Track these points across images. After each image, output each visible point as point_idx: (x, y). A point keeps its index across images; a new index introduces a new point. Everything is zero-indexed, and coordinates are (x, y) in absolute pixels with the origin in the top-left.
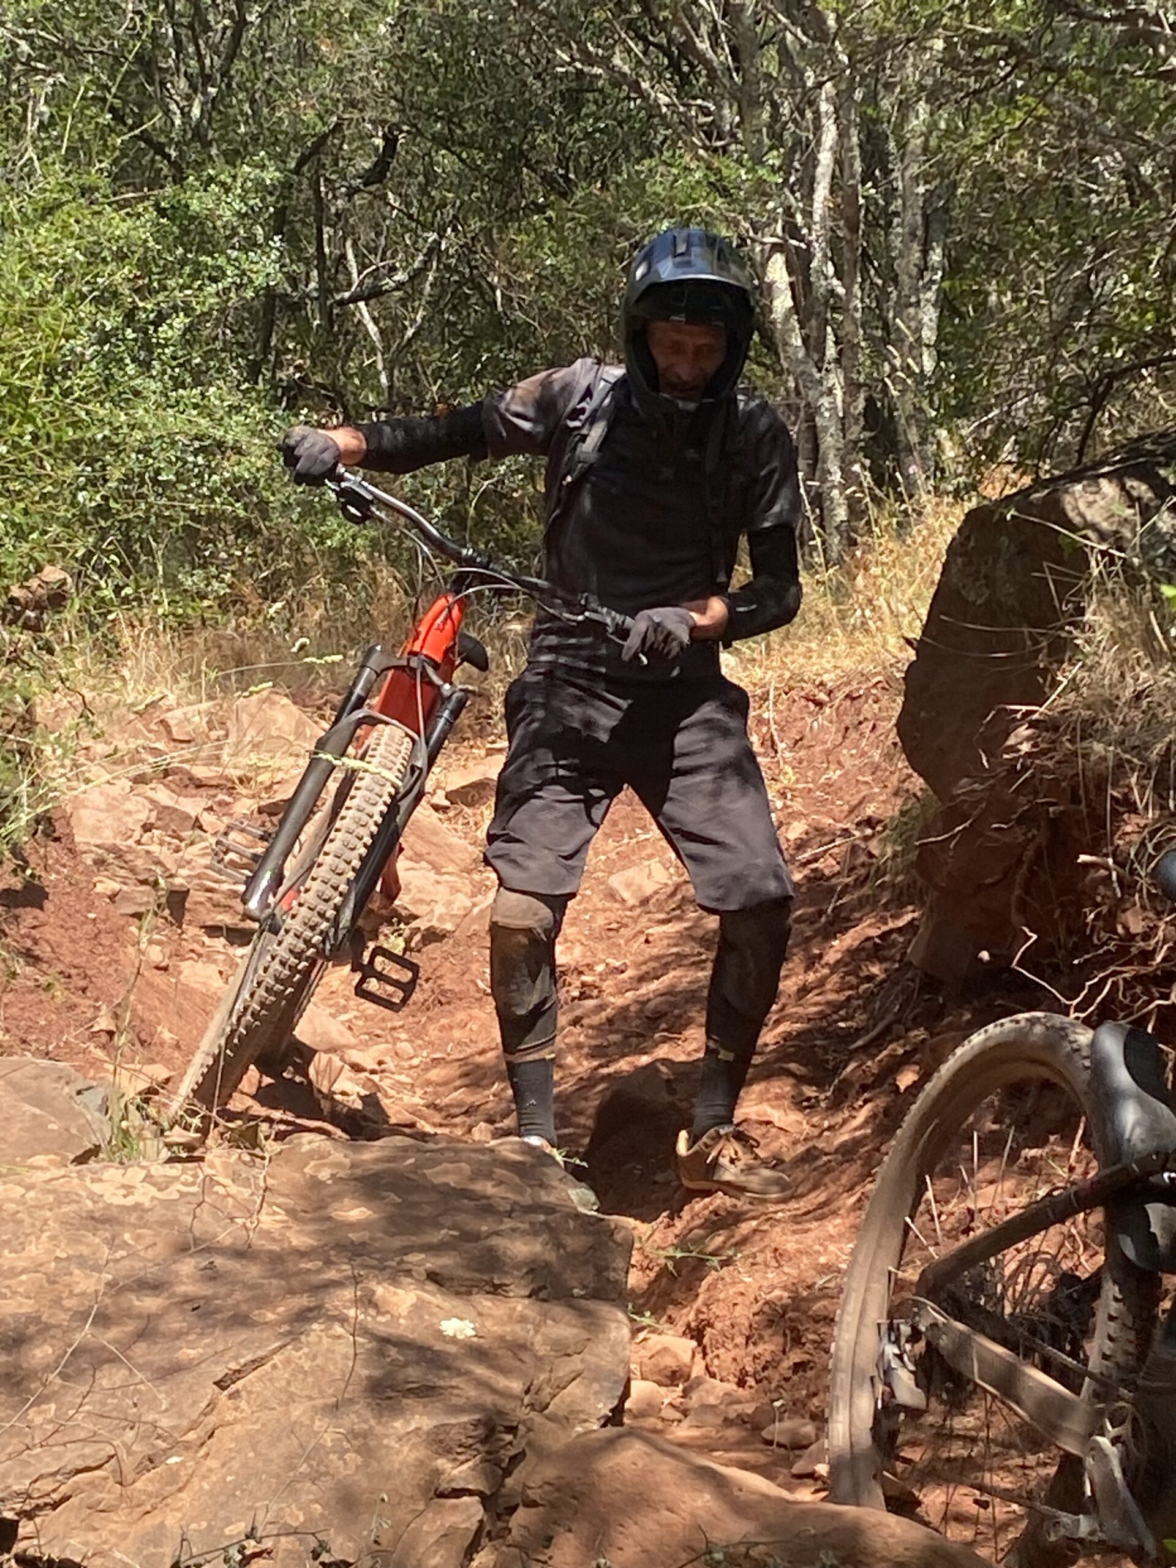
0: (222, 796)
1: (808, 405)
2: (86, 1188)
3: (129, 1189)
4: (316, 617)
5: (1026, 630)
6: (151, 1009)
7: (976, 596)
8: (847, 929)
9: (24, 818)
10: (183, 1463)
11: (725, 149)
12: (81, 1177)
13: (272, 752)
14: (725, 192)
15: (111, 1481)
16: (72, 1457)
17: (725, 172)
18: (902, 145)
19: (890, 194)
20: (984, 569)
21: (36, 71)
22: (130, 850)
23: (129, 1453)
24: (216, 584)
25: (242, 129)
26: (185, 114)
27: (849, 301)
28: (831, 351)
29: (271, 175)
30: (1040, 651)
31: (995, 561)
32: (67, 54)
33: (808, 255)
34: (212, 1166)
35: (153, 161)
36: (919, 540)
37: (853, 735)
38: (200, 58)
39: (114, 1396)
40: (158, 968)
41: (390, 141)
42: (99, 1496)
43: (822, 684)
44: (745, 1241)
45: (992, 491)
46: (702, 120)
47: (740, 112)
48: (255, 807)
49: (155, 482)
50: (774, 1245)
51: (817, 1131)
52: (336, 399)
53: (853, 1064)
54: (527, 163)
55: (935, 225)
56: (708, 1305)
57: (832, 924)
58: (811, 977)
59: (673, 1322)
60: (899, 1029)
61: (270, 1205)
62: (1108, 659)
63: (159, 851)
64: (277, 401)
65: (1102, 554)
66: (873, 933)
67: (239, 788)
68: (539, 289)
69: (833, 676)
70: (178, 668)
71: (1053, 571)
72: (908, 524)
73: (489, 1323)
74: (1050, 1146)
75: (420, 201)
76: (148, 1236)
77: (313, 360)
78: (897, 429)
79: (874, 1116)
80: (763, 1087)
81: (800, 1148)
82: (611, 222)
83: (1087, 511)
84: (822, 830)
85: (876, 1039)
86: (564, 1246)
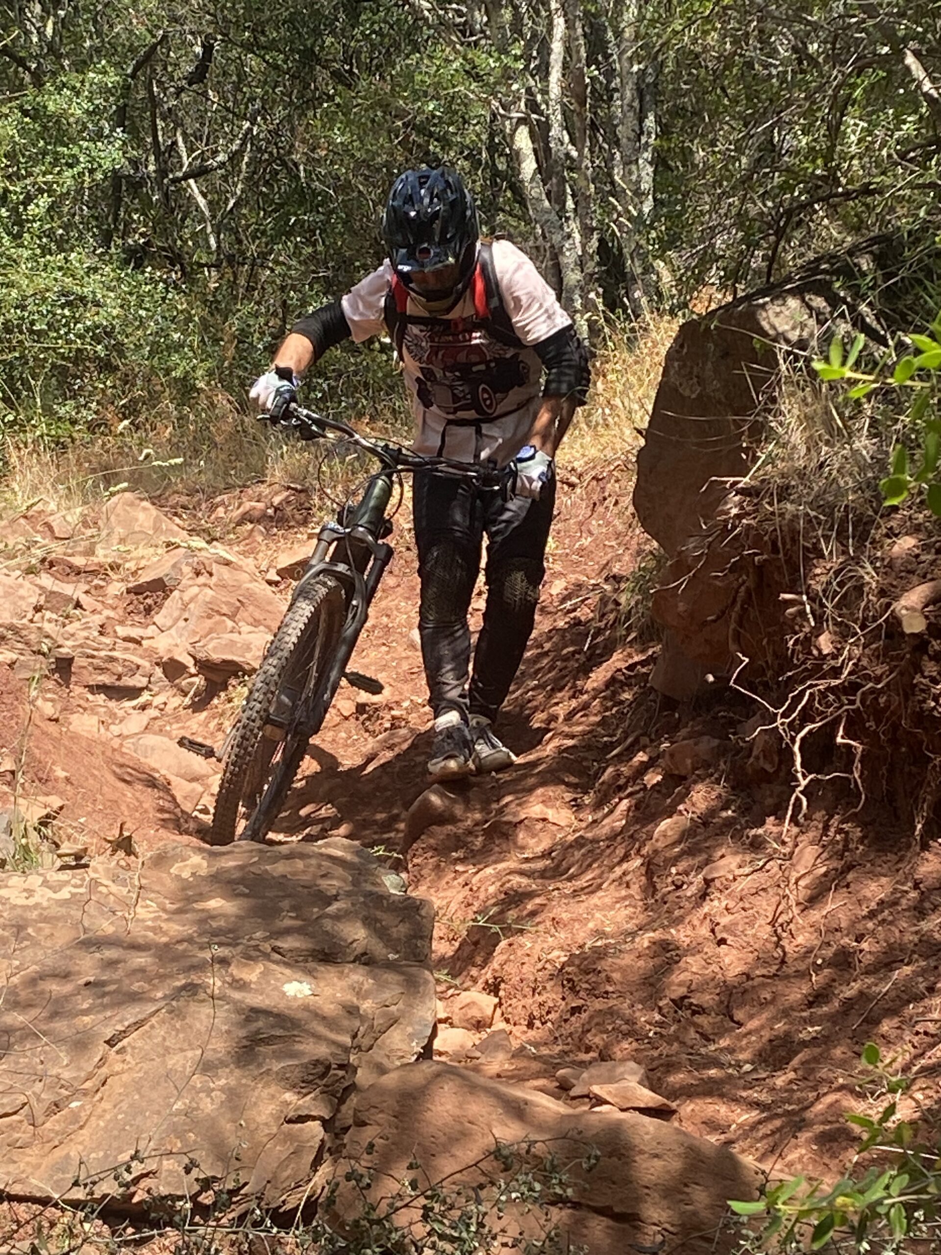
0: (96, 582)
1: (552, 246)
3: (30, 892)
4: (167, 434)
5: (731, 418)
6: (47, 753)
7: (690, 392)
8: (601, 663)
10: (82, 1106)
11: (476, 43)
13: (137, 544)
14: (477, 78)
15: (26, 1123)
17: (477, 62)
18: (618, 34)
19: (610, 74)
20: (695, 370)
22: (25, 627)
23: (39, 1100)
24: (84, 412)
25: (88, 44)
26: (41, 33)
27: (581, 162)
28: (570, 204)
29: (112, 79)
30: (743, 433)
31: (704, 363)
33: (547, 126)
34: (96, 871)
35: (16, 72)
36: (645, 351)
37: (600, 509)
39: (25, 1056)
40: (50, 720)
41: (208, 49)
42: (17, 1135)
43: (573, 469)
44: (533, 914)
45: (700, 308)
46: (458, 20)
47: (487, 13)
48: (124, 589)
49: (32, 332)
50: (551, 915)
51: (584, 825)
52: (175, 258)
53: (610, 770)
54: (318, 61)
55: (648, 98)
56: (501, 965)
57: (589, 659)
58: (574, 703)
59: (475, 981)
60: (645, 740)
61: (144, 899)
62: (797, 438)
63: (48, 627)
64: (127, 262)
65: (789, 353)
66: (622, 665)
67: (110, 572)
68: (332, 163)
69: (582, 462)
70: (58, 480)
71: (750, 369)
72: (636, 338)
73: (322, 984)
74: (767, 826)
75: (235, 96)
76: (47, 929)
77: (154, 228)
78: (624, 264)
79: (629, 810)
80: (540, 791)
81: (571, 838)
82: (388, 105)
83: (776, 322)
84: (579, 586)
85: (627, 749)
86: (380, 921)
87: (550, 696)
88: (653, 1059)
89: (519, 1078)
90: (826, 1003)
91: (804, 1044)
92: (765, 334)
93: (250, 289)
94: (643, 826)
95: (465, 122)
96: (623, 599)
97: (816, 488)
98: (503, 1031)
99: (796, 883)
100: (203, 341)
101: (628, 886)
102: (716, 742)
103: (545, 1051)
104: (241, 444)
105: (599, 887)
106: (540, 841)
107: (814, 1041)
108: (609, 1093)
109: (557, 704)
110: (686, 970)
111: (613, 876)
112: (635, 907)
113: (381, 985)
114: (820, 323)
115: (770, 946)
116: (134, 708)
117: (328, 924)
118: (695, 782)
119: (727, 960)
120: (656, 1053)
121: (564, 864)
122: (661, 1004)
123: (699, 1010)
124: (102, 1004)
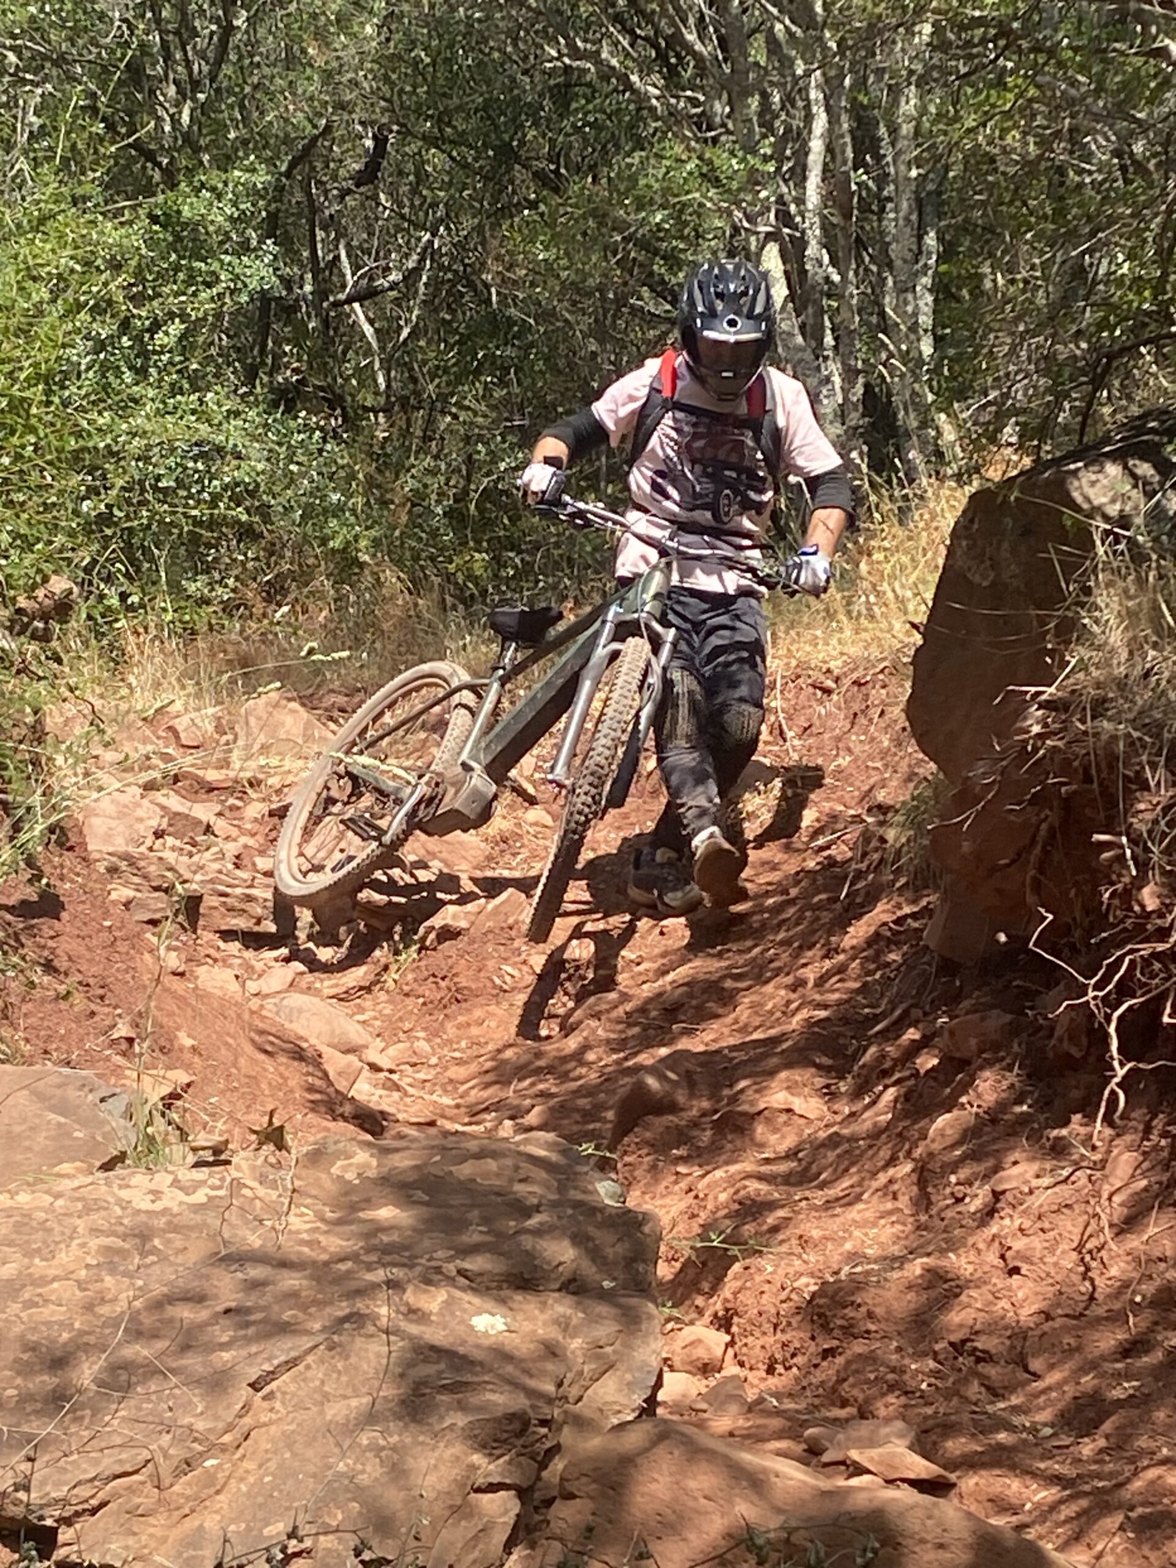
0: (231, 801)
2: (114, 1195)
3: (157, 1194)
4: (321, 619)
5: (1033, 612)
6: (171, 1014)
7: (981, 578)
8: (862, 915)
9: (38, 828)
10: (220, 1465)
11: (715, 140)
12: (108, 1183)
13: (282, 755)
14: (716, 182)
15: (149, 1485)
16: (108, 1463)
17: (717, 163)
18: (893, 130)
19: (882, 179)
20: (988, 551)
21: (24, 82)
22: (143, 857)
23: (166, 1456)
24: (220, 590)
25: (232, 135)
26: (175, 121)
27: (845, 288)
28: (829, 340)
29: (261, 179)
30: (1048, 631)
31: (999, 543)
32: (56, 64)
33: (801, 243)
34: (238, 1168)
35: (144, 168)
36: (921, 525)
37: (862, 720)
38: (188, 64)
39: (150, 1401)
40: (174, 974)
41: (380, 141)
42: (137, 1500)
43: (829, 671)
44: (775, 1229)
45: (994, 474)
46: (693, 110)
47: (730, 102)
48: (266, 811)
49: (156, 489)
50: (798, 1232)
51: (838, 1118)
52: (334, 401)
53: (873, 1050)
54: (517, 159)
55: (929, 209)
56: (735, 1294)
57: (847, 910)
58: (827, 964)
59: (700, 1312)
60: (916, 1013)
61: (298, 1206)
62: (1116, 638)
63: (170, 857)
64: (275, 405)
65: (1107, 533)
66: (888, 918)
67: (249, 791)
68: (533, 284)
69: (839, 663)
70: (184, 674)
71: (1058, 552)
72: (909, 509)
73: (520, 1317)
74: (1072, 1126)
75: (411, 200)
76: (178, 1241)
77: (310, 363)
78: (895, 415)
79: (896, 1101)
80: (783, 1075)
81: (822, 1135)
82: (604, 215)
83: (1091, 492)
84: (834, 817)
85: (894, 1023)
86: (592, 1239)
87: (796, 956)
88: (926, 1418)
89: (754, 1438)
90: (1147, 1352)
91: (1119, 1403)
92: (1077, 508)
93: (426, 439)
94: (915, 1122)
95: (698, 236)
96: (891, 834)
97: (1140, 702)
98: (735, 1377)
99: (1110, 1199)
100: (368, 503)
101: (895, 1198)
102: (1008, 1018)
103: (788, 1405)
104: (413, 631)
105: (858, 1198)
106: (783, 1137)
107: (1129, 1402)
108: (871, 1460)
109: (805, 965)
110: (969, 1306)
111: (875, 1184)
112: (904, 1224)
113: (594, 1320)
114: (1149, 495)
115: (1077, 1279)
116: (276, 960)
117: (527, 1242)
118: (981, 1068)
119: (1020, 1295)
120: (929, 1411)
121: (814, 1168)
122: (937, 1347)
123: (985, 1357)
124: (245, 1337)
